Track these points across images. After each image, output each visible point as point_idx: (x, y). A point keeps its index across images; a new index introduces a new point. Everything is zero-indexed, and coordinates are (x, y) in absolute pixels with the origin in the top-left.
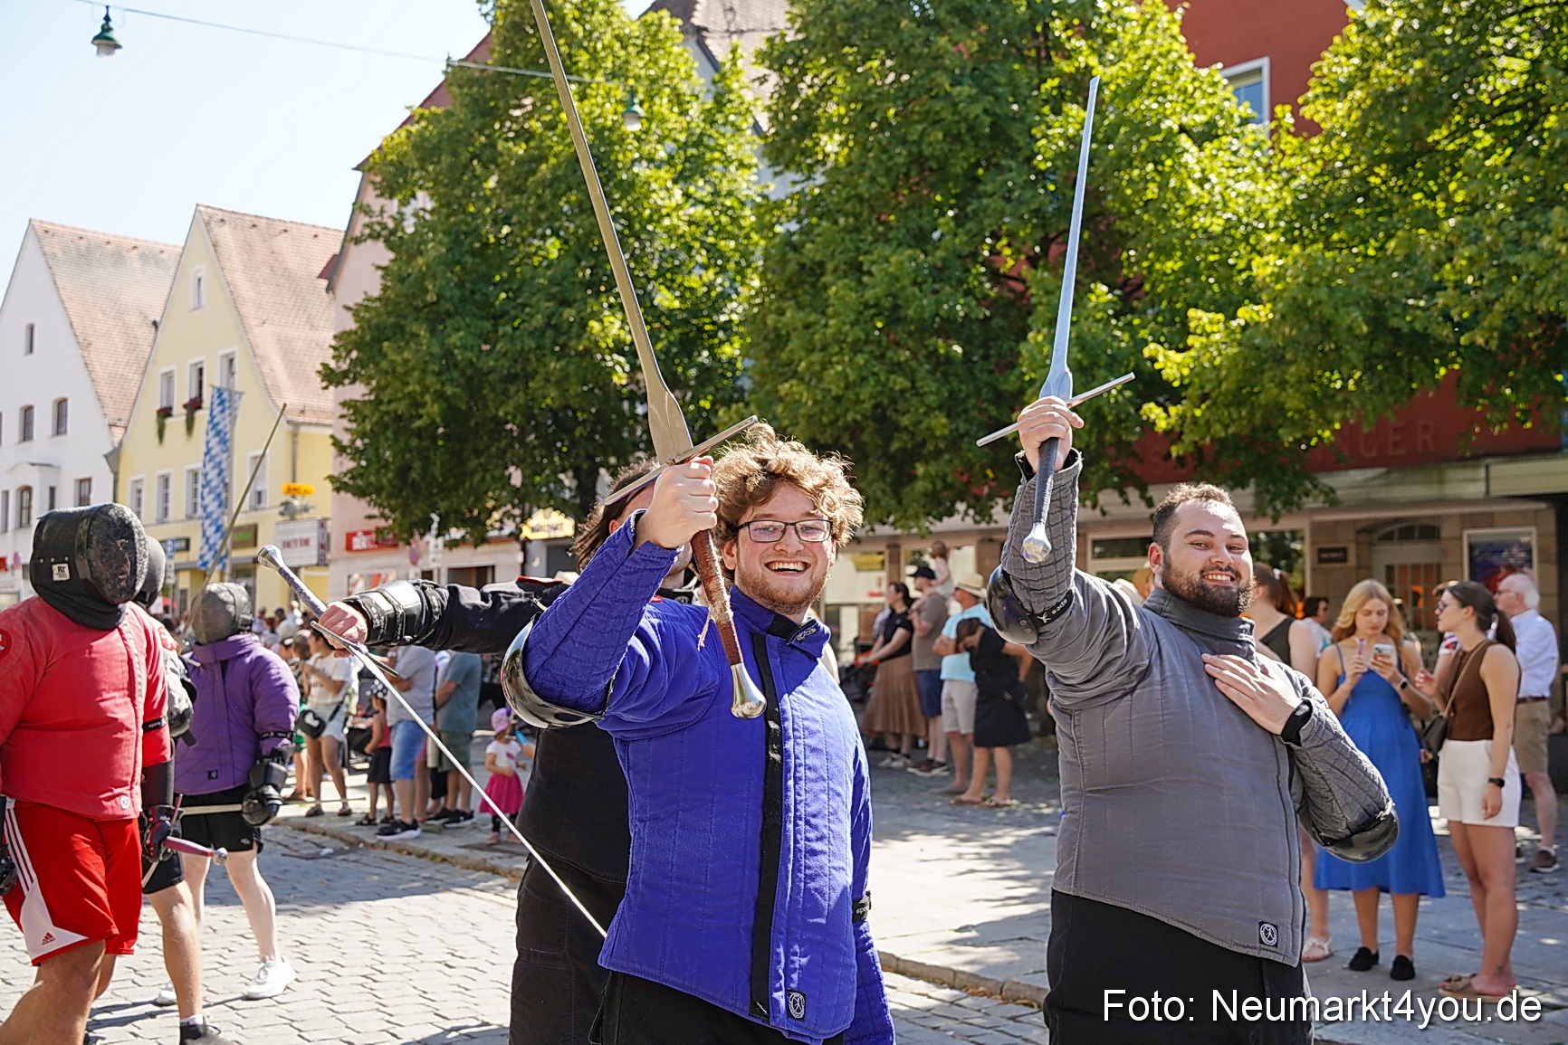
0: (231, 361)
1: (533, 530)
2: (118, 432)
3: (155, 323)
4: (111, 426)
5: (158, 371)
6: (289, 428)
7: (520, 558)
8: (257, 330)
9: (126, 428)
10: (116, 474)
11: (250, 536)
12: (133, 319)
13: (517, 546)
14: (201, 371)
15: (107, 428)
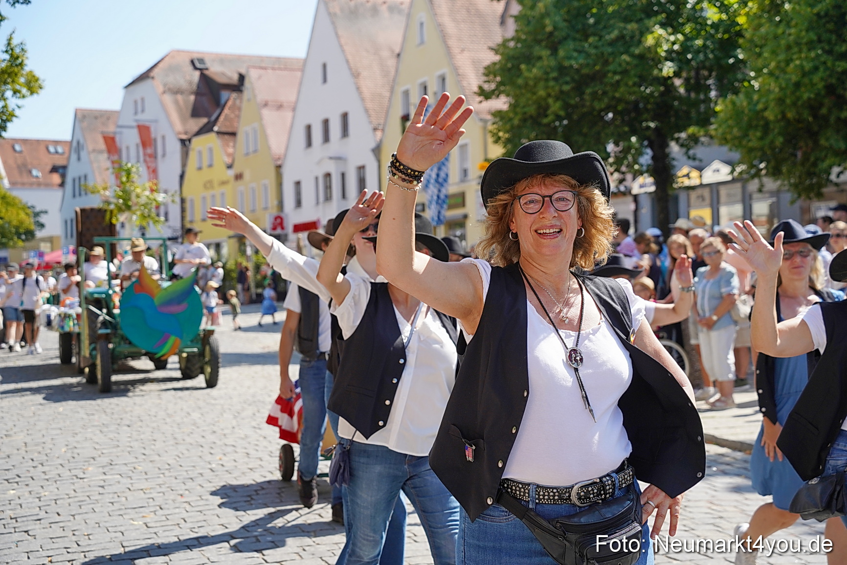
0: (443, 79)
1: (641, 186)
2: (379, 134)
3: (399, 55)
4: (375, 129)
5: (400, 89)
6: (480, 124)
7: (632, 206)
8: (459, 57)
9: (383, 130)
10: (379, 161)
11: (459, 200)
12: (385, 54)
13: (630, 199)
14: (425, 88)
15: (371, 132)
